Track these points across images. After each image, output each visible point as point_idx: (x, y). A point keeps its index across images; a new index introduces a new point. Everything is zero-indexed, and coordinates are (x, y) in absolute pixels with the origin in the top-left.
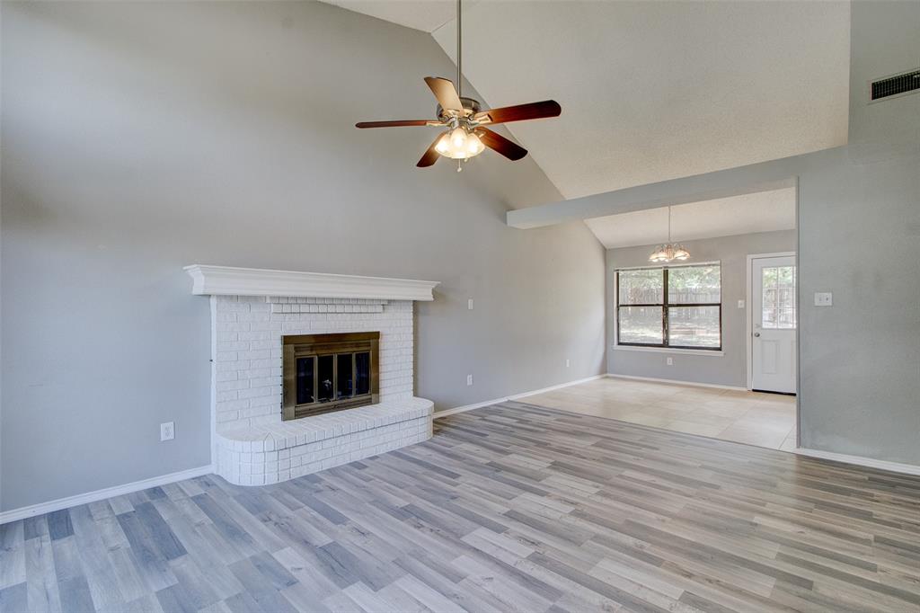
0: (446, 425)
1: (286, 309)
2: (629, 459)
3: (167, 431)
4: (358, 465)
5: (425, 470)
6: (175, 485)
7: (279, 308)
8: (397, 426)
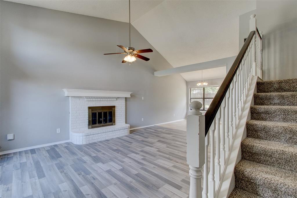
0: (134, 131)
1: (89, 100)
2: (180, 140)
3: (58, 131)
4: (108, 140)
5: (124, 141)
6: (61, 144)
7: (87, 100)
8: (119, 131)
